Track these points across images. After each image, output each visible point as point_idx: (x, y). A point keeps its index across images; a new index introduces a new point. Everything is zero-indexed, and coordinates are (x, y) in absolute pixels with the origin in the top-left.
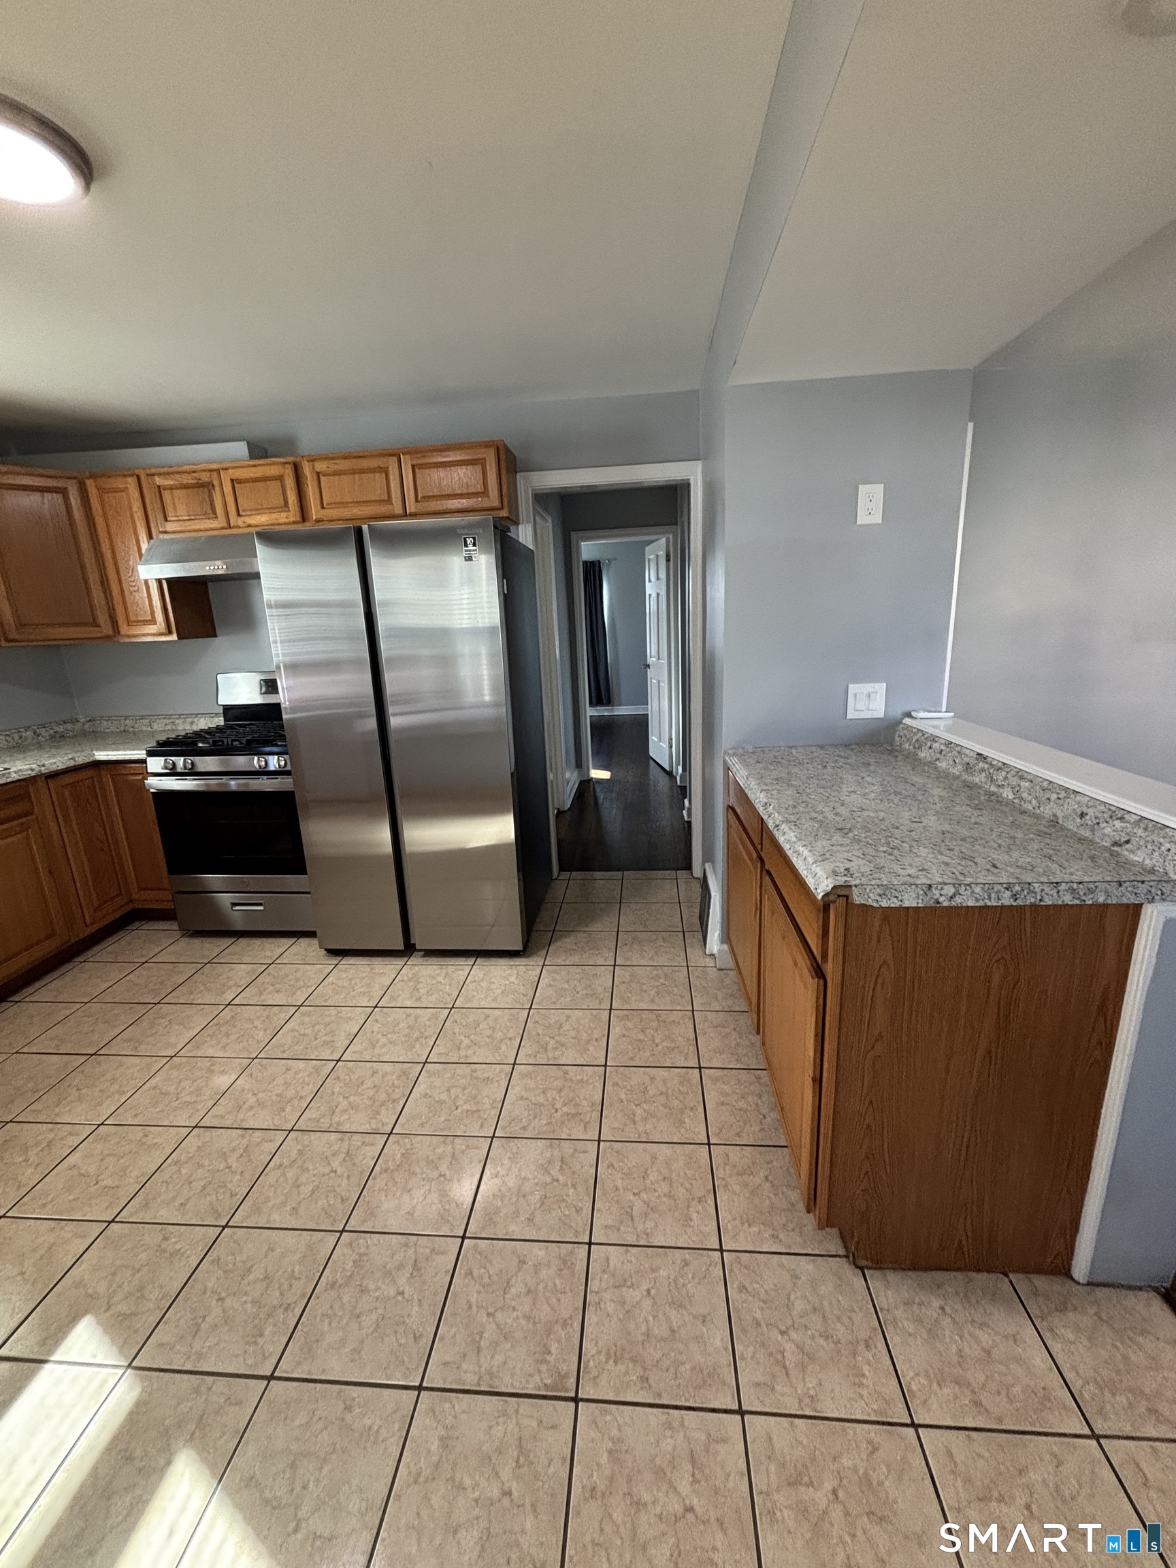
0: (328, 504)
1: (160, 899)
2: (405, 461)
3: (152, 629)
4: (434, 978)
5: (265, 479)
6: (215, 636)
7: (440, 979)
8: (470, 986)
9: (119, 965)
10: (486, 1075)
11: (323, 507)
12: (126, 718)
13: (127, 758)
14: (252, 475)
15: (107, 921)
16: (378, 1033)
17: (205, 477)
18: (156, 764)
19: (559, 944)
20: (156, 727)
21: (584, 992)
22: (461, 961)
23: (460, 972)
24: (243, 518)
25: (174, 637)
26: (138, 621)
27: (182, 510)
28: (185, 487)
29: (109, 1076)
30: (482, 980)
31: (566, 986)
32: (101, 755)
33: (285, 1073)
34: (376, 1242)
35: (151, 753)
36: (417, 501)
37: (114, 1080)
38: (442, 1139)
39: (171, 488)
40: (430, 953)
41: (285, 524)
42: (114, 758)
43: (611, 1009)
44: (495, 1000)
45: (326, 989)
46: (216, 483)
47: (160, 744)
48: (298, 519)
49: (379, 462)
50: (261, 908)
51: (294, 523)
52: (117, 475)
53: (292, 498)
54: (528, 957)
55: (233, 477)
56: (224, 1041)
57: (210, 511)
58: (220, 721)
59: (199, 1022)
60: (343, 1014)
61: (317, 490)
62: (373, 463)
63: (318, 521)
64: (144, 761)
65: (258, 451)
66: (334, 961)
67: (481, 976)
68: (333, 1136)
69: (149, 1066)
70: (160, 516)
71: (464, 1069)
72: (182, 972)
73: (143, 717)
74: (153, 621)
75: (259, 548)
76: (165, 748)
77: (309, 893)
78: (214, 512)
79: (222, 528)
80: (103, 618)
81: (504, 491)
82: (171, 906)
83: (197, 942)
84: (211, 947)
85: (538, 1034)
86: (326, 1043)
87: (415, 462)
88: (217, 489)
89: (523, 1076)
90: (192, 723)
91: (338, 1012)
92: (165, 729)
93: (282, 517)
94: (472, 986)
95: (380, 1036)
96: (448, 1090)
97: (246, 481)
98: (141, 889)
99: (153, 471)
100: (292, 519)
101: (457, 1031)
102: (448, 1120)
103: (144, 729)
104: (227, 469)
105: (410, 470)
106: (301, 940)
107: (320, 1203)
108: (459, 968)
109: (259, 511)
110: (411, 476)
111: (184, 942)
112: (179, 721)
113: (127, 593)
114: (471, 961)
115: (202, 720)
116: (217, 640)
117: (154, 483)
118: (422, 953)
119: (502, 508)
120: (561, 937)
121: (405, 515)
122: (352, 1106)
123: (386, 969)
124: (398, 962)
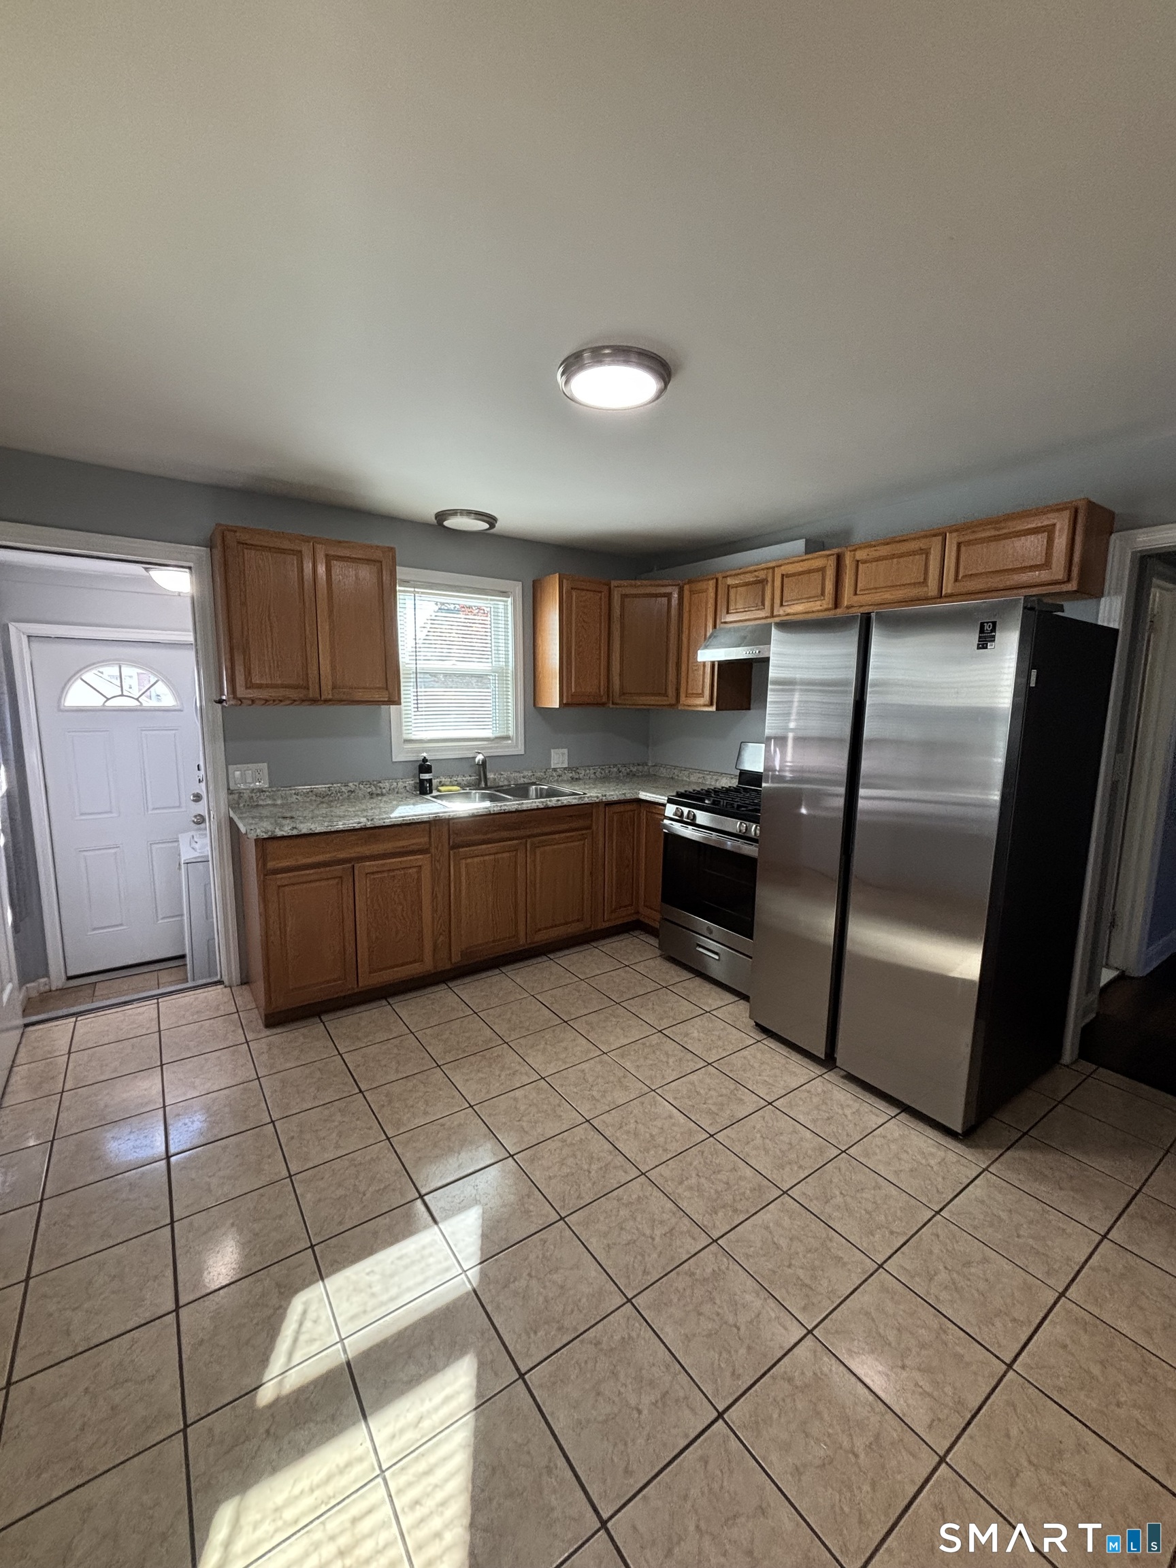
0: (861, 590)
1: (653, 917)
2: (951, 539)
3: (701, 701)
4: (842, 1107)
5: (809, 572)
6: (749, 709)
7: (848, 1112)
8: (876, 1140)
9: (612, 959)
10: (840, 1254)
11: (856, 594)
12: (675, 767)
13: (657, 800)
14: (801, 569)
15: (619, 922)
16: (759, 1131)
17: (762, 575)
18: (670, 810)
19: (1025, 1155)
20: (693, 779)
21: (1031, 1241)
22: (881, 1105)
23: (874, 1117)
24: (784, 608)
25: (713, 708)
26: (693, 694)
27: (740, 606)
28: (747, 584)
29: (564, 1044)
30: (895, 1141)
31: (1004, 1215)
32: (644, 795)
33: (665, 1119)
34: (647, 1337)
35: (670, 801)
36: (956, 580)
37: (566, 1049)
38: (757, 1287)
39: (737, 586)
40: (851, 1078)
41: (818, 611)
42: (649, 799)
43: (1062, 1294)
44: (897, 1173)
45: (736, 1060)
46: (770, 579)
47: (679, 795)
48: (830, 606)
49: (921, 544)
50: (717, 957)
51: (826, 610)
52: (702, 580)
53: (829, 587)
54: (969, 1146)
55: (784, 573)
56: (642, 1061)
57: (760, 604)
58: (734, 783)
59: (635, 1034)
60: (739, 1094)
61: (853, 578)
62: (914, 546)
63: (848, 607)
64: (664, 805)
65: (814, 545)
66: (759, 1036)
67: (896, 1135)
68: (670, 1205)
69: (589, 1051)
70: (724, 611)
71: (817, 1227)
72: (645, 986)
73: (686, 769)
74: (701, 695)
75: (775, 632)
76: (682, 798)
77: (751, 958)
78: (763, 604)
79: (766, 618)
80: (671, 692)
81: (1077, 558)
82: (657, 925)
83: (667, 965)
84: (675, 974)
85: (931, 1252)
86: (710, 1112)
87: (962, 539)
88: (769, 584)
89: (884, 1289)
90: (717, 780)
91: (736, 1089)
92: (695, 782)
93: (816, 605)
94: (879, 1141)
95: (758, 1135)
96: (791, 1239)
97: (793, 575)
98: (645, 906)
99: (728, 573)
100: (825, 606)
101: (835, 1180)
102: (774, 1272)
103: (685, 778)
104: (780, 566)
105: (955, 548)
106: (742, 1001)
107: (627, 1258)
108: (874, 1113)
109: (799, 600)
110: (954, 554)
111: (659, 960)
112: (708, 777)
113: (690, 671)
114: (893, 1111)
115: (724, 779)
116: (751, 711)
117: (726, 583)
118: (843, 1073)
119: (1069, 580)
120: (1031, 1147)
121: (940, 596)
122: (699, 1188)
123: (799, 1071)
124: (818, 1070)
